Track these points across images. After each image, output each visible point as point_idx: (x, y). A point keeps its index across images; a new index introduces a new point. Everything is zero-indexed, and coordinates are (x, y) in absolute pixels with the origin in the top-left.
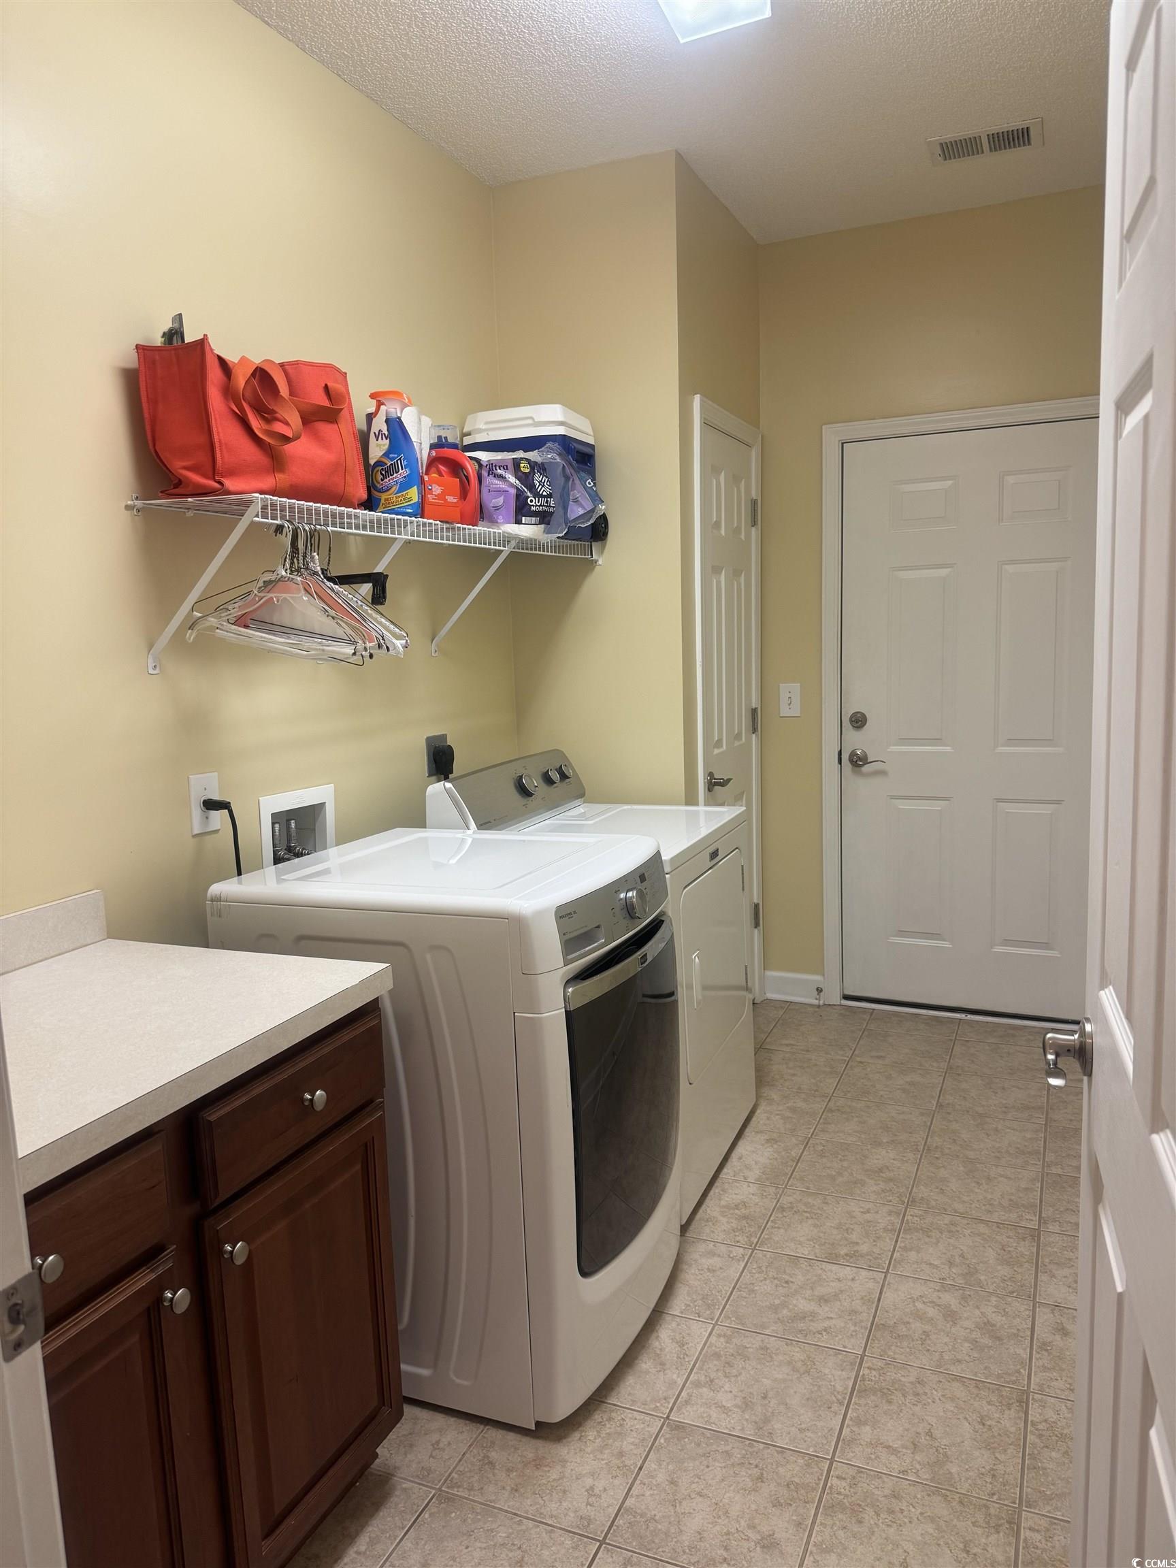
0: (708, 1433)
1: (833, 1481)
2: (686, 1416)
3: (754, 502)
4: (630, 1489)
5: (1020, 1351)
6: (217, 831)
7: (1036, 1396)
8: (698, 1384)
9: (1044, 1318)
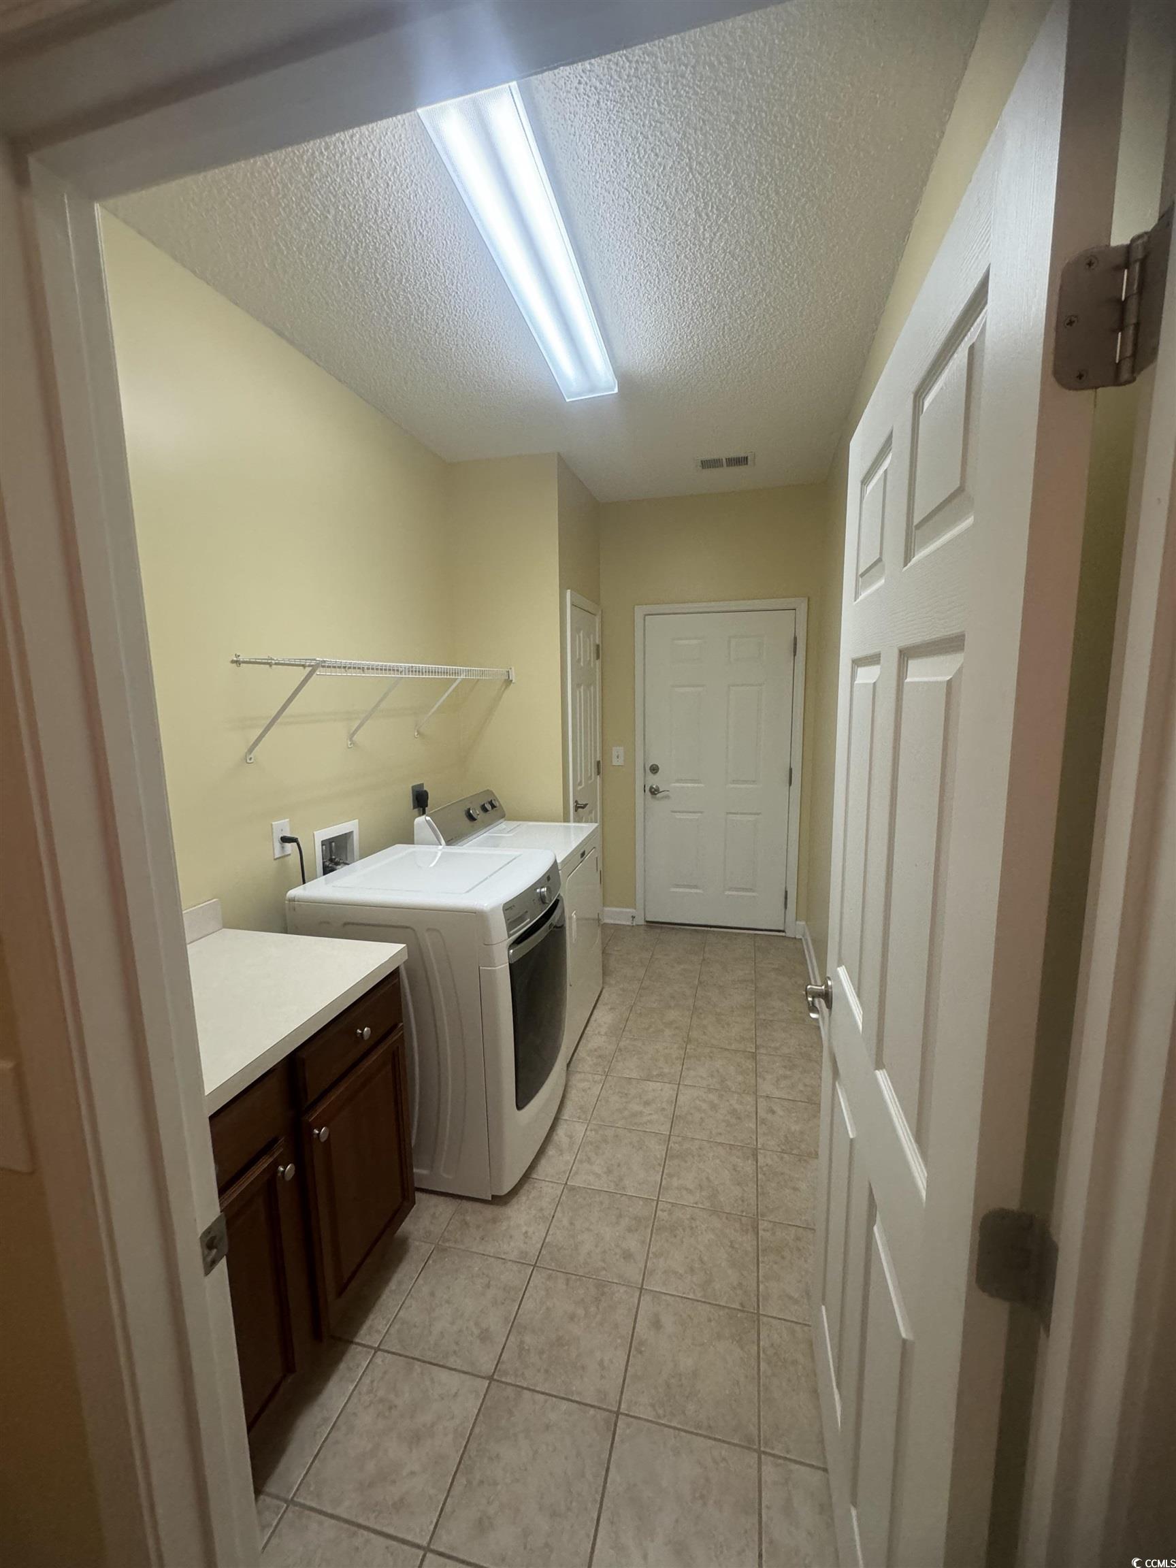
0: (589, 1191)
1: (659, 1213)
2: (575, 1182)
3: (598, 646)
4: (548, 1230)
5: (751, 1125)
6: (290, 855)
7: (762, 1151)
8: (581, 1162)
9: (762, 1103)
